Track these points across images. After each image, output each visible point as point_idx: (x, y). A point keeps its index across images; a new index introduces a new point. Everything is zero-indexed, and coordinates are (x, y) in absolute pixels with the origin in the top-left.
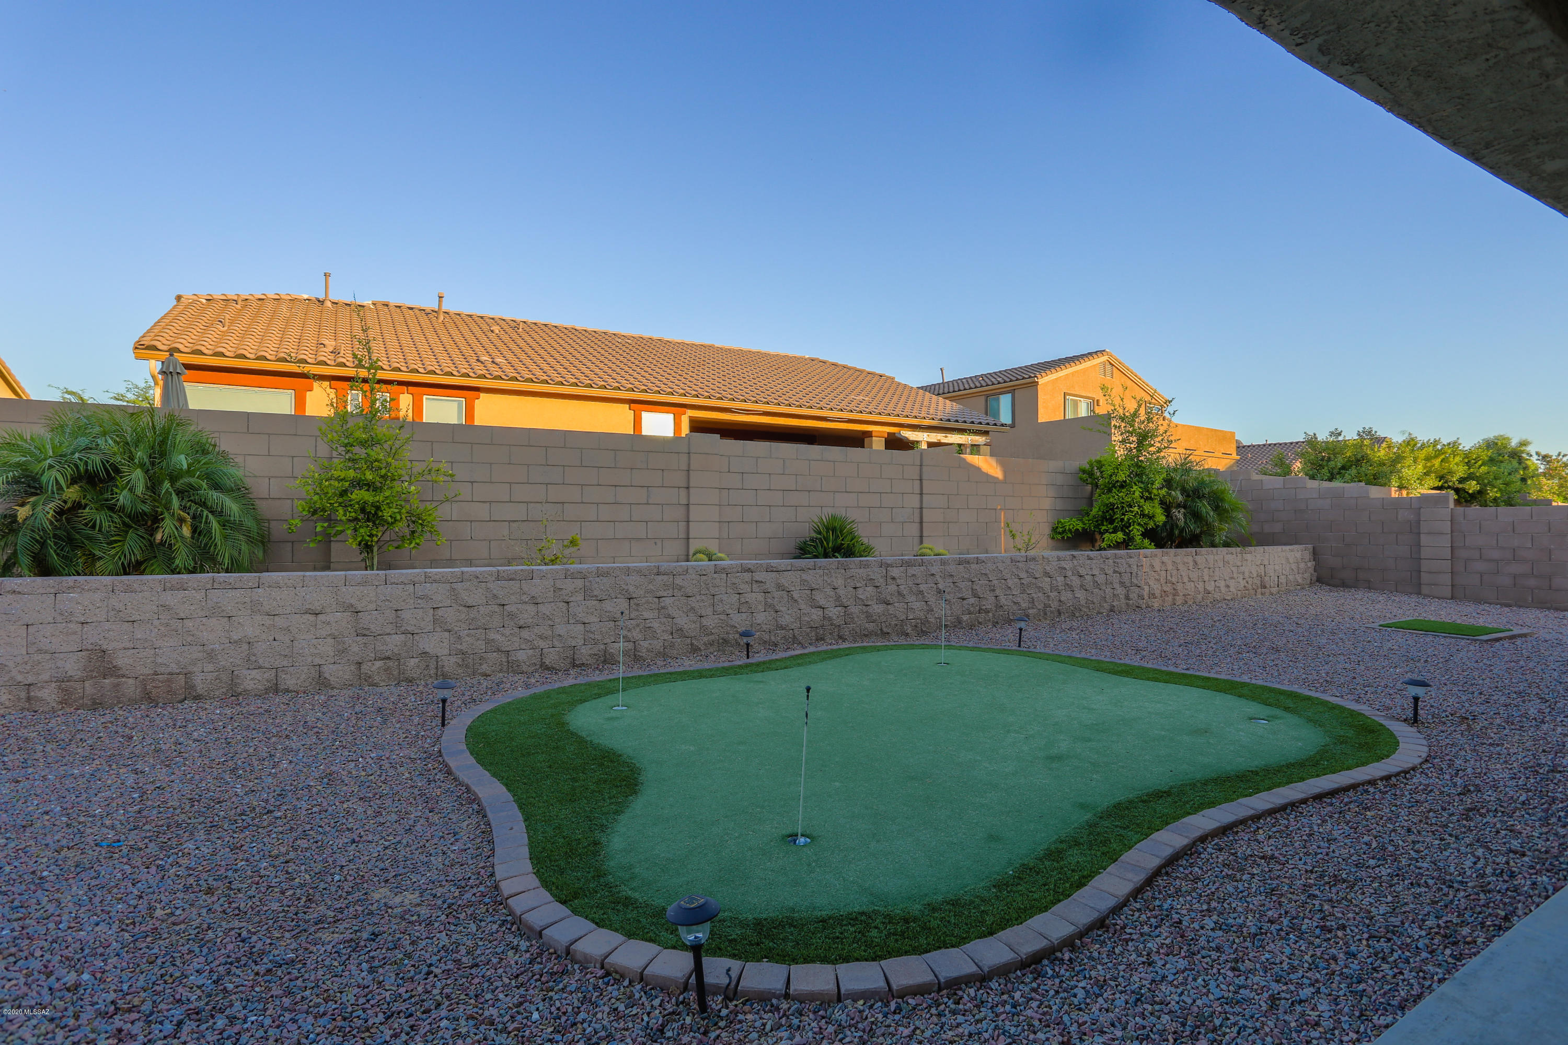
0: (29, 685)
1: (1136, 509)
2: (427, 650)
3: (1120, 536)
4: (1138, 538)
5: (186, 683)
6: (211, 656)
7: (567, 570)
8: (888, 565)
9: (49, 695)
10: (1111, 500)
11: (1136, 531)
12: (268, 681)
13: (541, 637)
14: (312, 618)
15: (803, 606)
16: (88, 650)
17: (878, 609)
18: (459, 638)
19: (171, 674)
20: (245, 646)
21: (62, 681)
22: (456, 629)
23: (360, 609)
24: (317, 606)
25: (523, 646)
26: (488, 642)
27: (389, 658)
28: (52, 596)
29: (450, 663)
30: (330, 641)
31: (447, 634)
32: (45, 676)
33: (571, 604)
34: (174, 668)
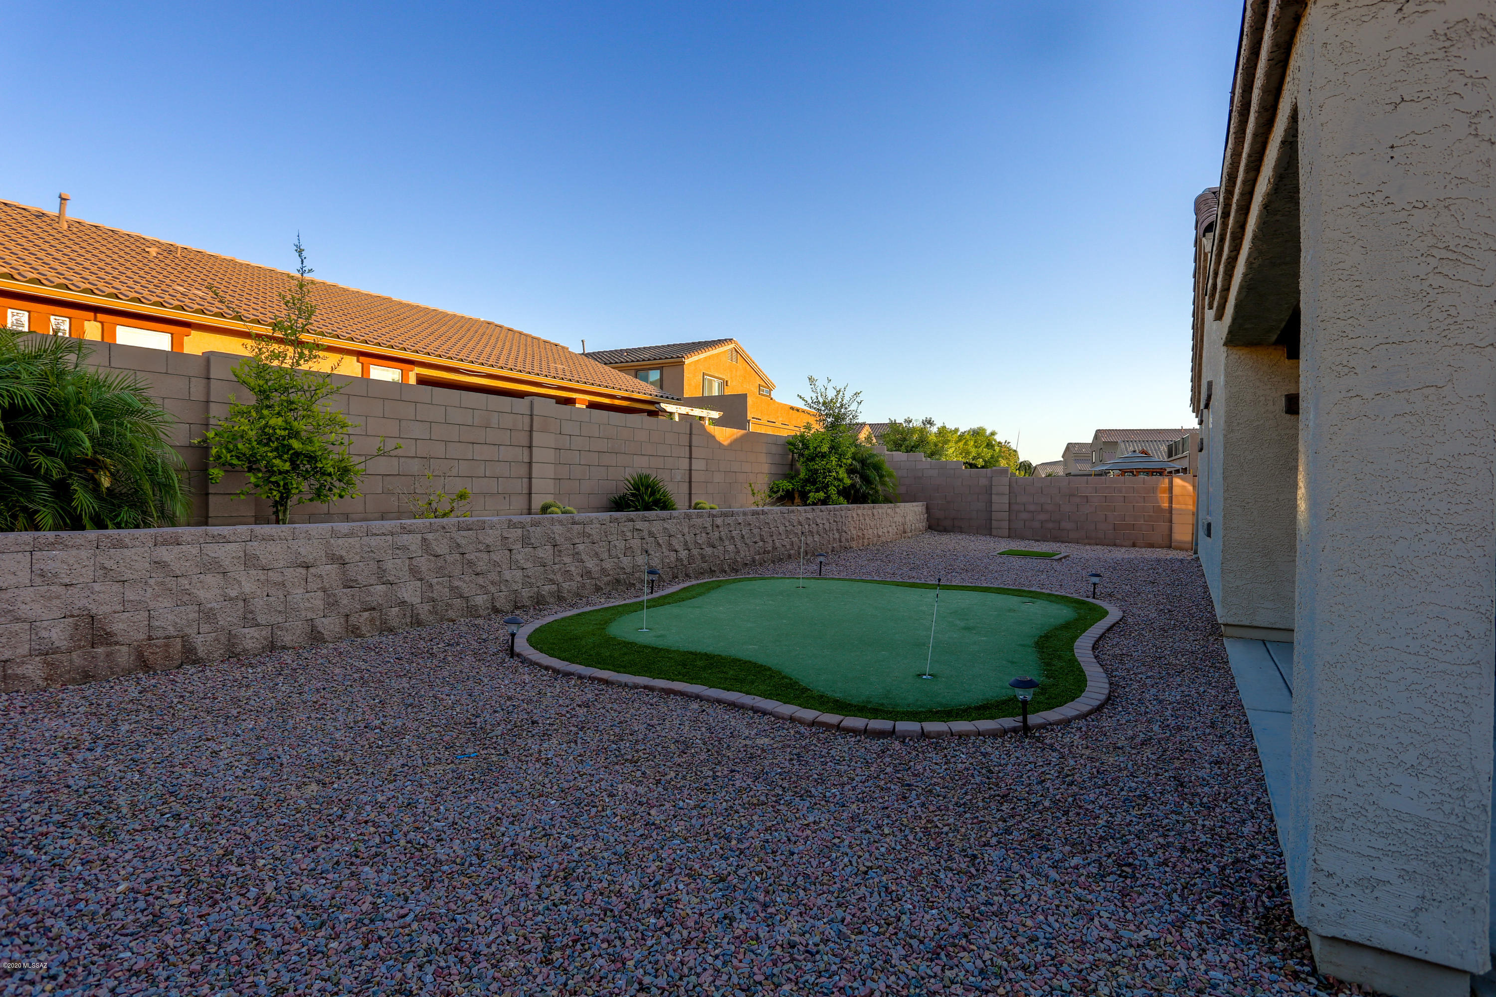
0: (6, 661)
1: (834, 474)
2: (406, 599)
3: (821, 495)
4: (835, 497)
5: (183, 646)
6: (209, 616)
7: (510, 521)
8: (714, 516)
9: (33, 670)
10: (816, 466)
11: (832, 490)
12: (265, 639)
13: (492, 583)
14: (304, 571)
15: (664, 550)
16: (72, 616)
17: (709, 551)
18: (431, 586)
19: (167, 637)
20: (241, 604)
21: (47, 653)
22: (427, 577)
23: (347, 561)
24: (310, 559)
25: (478, 592)
26: (452, 588)
27: (374, 609)
28: (28, 554)
29: (424, 610)
30: (320, 594)
31: (419, 583)
32: (24, 649)
33: (514, 552)
34: (172, 631)
